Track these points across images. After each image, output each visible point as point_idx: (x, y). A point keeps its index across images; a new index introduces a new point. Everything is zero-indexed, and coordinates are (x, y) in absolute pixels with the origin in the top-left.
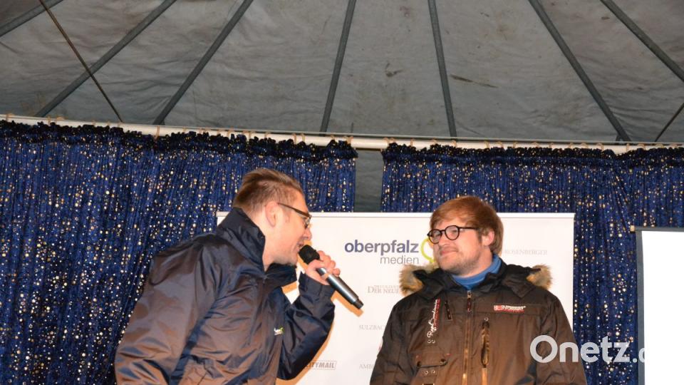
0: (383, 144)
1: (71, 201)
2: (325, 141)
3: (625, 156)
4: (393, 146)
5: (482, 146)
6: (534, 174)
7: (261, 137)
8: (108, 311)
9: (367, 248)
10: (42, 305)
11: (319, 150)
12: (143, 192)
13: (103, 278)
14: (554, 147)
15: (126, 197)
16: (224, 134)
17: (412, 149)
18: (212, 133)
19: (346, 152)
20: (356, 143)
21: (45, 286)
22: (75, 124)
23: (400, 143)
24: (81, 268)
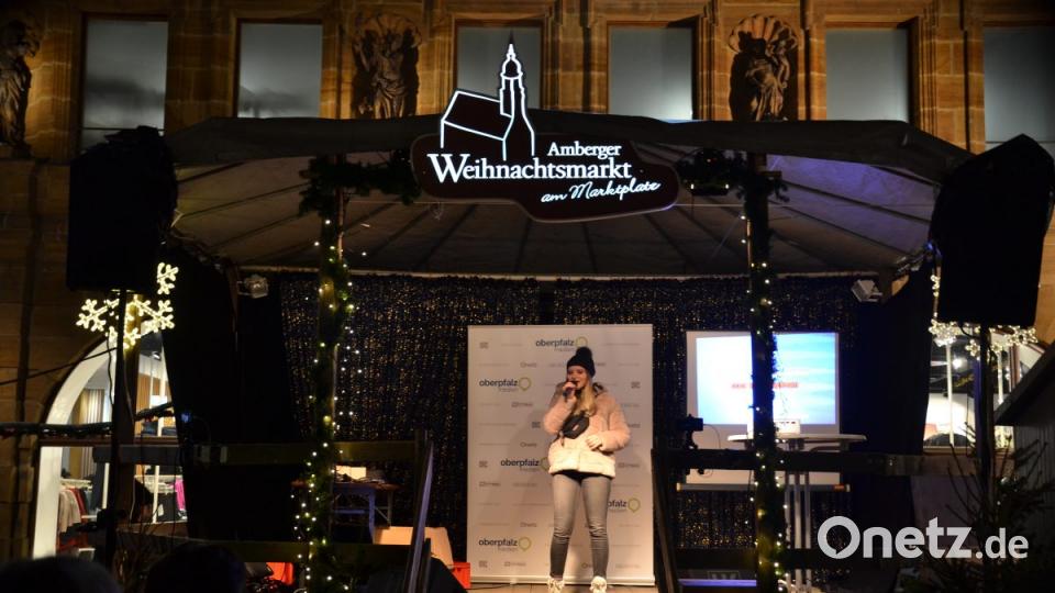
0: (553, 278)
1: (386, 316)
2: (522, 278)
3: (684, 282)
4: (559, 280)
5: (607, 278)
6: (637, 293)
7: (486, 277)
8: (410, 374)
9: (548, 343)
10: (375, 373)
11: (520, 283)
12: (424, 309)
13: (406, 357)
14: (647, 278)
15: (415, 313)
16: (467, 276)
17: (569, 282)
18: (460, 276)
19: (533, 283)
20: (540, 278)
21: (376, 363)
22: (386, 273)
23: (563, 278)
24: (394, 353)
